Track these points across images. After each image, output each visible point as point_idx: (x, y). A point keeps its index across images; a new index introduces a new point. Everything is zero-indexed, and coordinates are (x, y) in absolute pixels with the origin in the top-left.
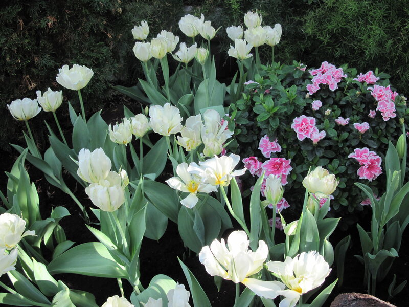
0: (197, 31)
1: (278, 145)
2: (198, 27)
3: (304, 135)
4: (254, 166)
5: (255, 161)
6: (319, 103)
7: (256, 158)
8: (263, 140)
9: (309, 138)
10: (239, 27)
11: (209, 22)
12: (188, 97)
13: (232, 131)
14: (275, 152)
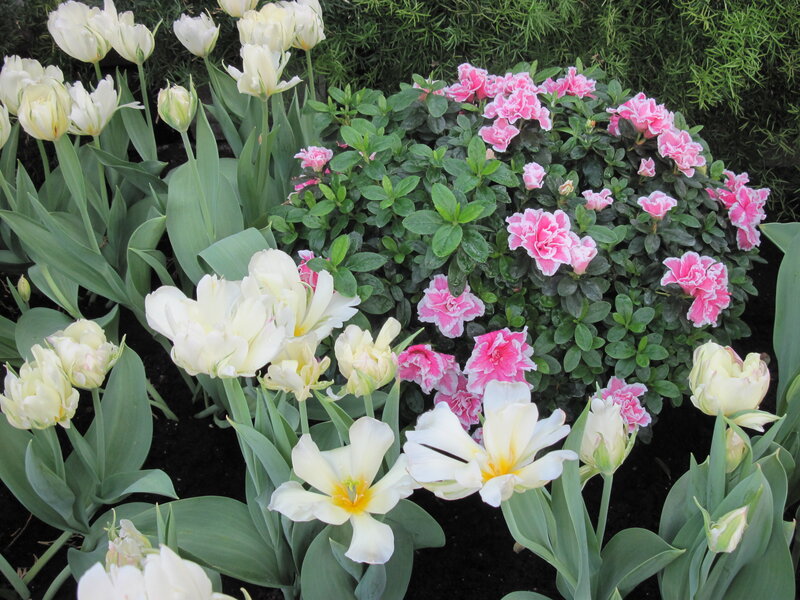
0: (107, 43)
1: (476, 298)
2: (107, 32)
3: (554, 260)
4: (428, 369)
5: (427, 355)
6: (536, 169)
7: (428, 347)
8: (430, 295)
9: (568, 263)
10: (203, 15)
11: (129, 15)
12: (155, 226)
13: (353, 296)
14: (472, 317)
